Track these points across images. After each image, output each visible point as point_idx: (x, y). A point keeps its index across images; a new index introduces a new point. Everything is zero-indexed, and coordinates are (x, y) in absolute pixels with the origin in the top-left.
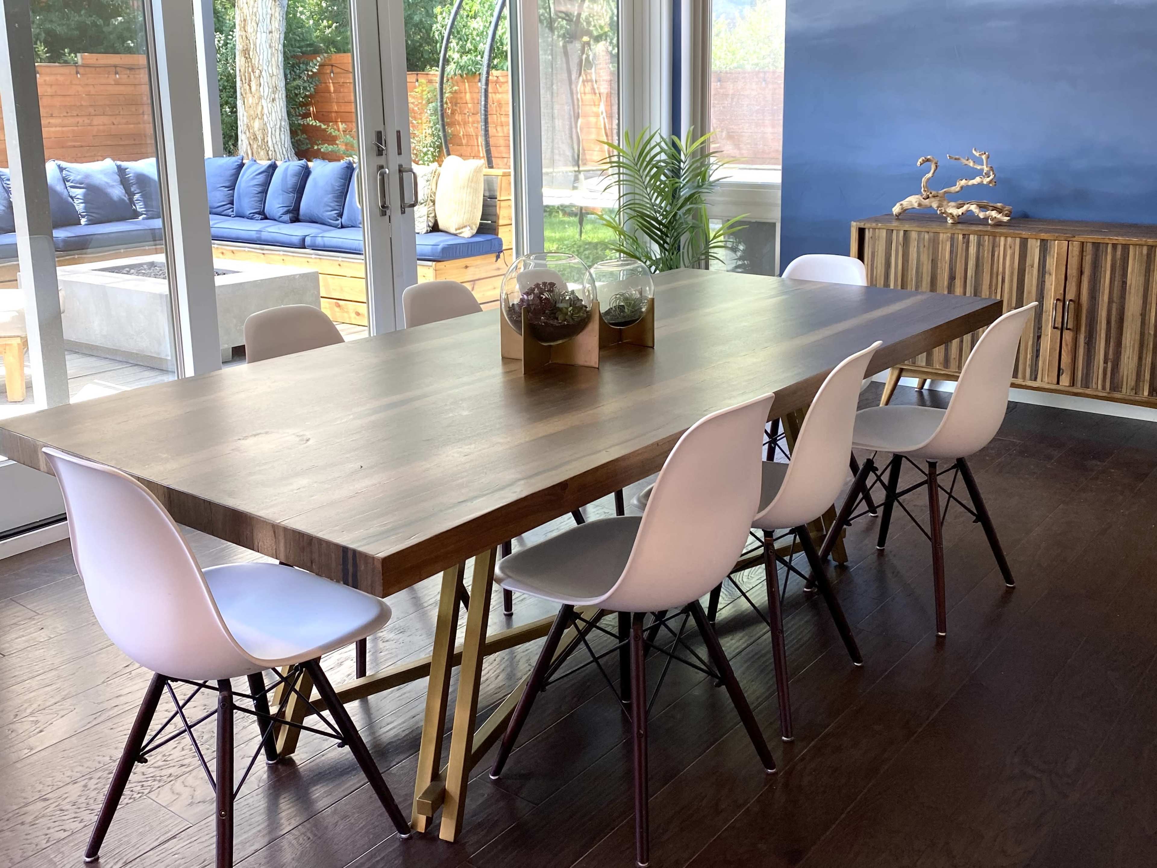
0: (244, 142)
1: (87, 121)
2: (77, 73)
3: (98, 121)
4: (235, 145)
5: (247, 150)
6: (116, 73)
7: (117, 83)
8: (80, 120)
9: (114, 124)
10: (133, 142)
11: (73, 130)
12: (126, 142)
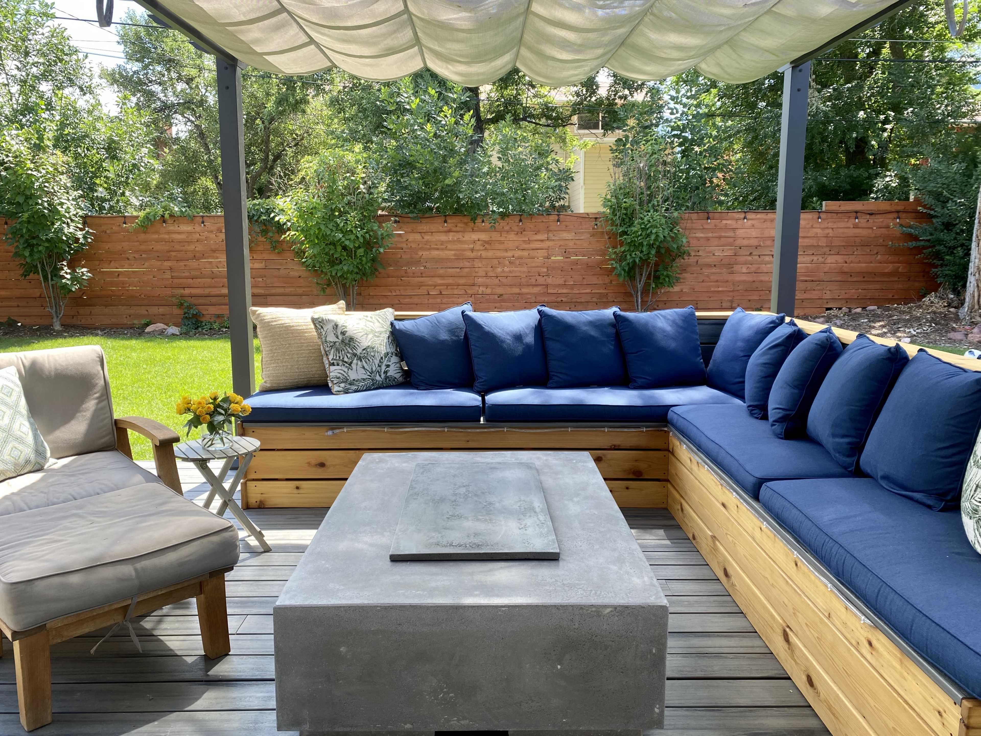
0: (972, 285)
1: (821, 259)
2: (819, 218)
3: (831, 259)
4: (964, 286)
5: (974, 291)
6: (856, 218)
7: (856, 226)
8: (815, 258)
9: (846, 263)
10: (862, 279)
11: (807, 267)
12: (855, 279)
